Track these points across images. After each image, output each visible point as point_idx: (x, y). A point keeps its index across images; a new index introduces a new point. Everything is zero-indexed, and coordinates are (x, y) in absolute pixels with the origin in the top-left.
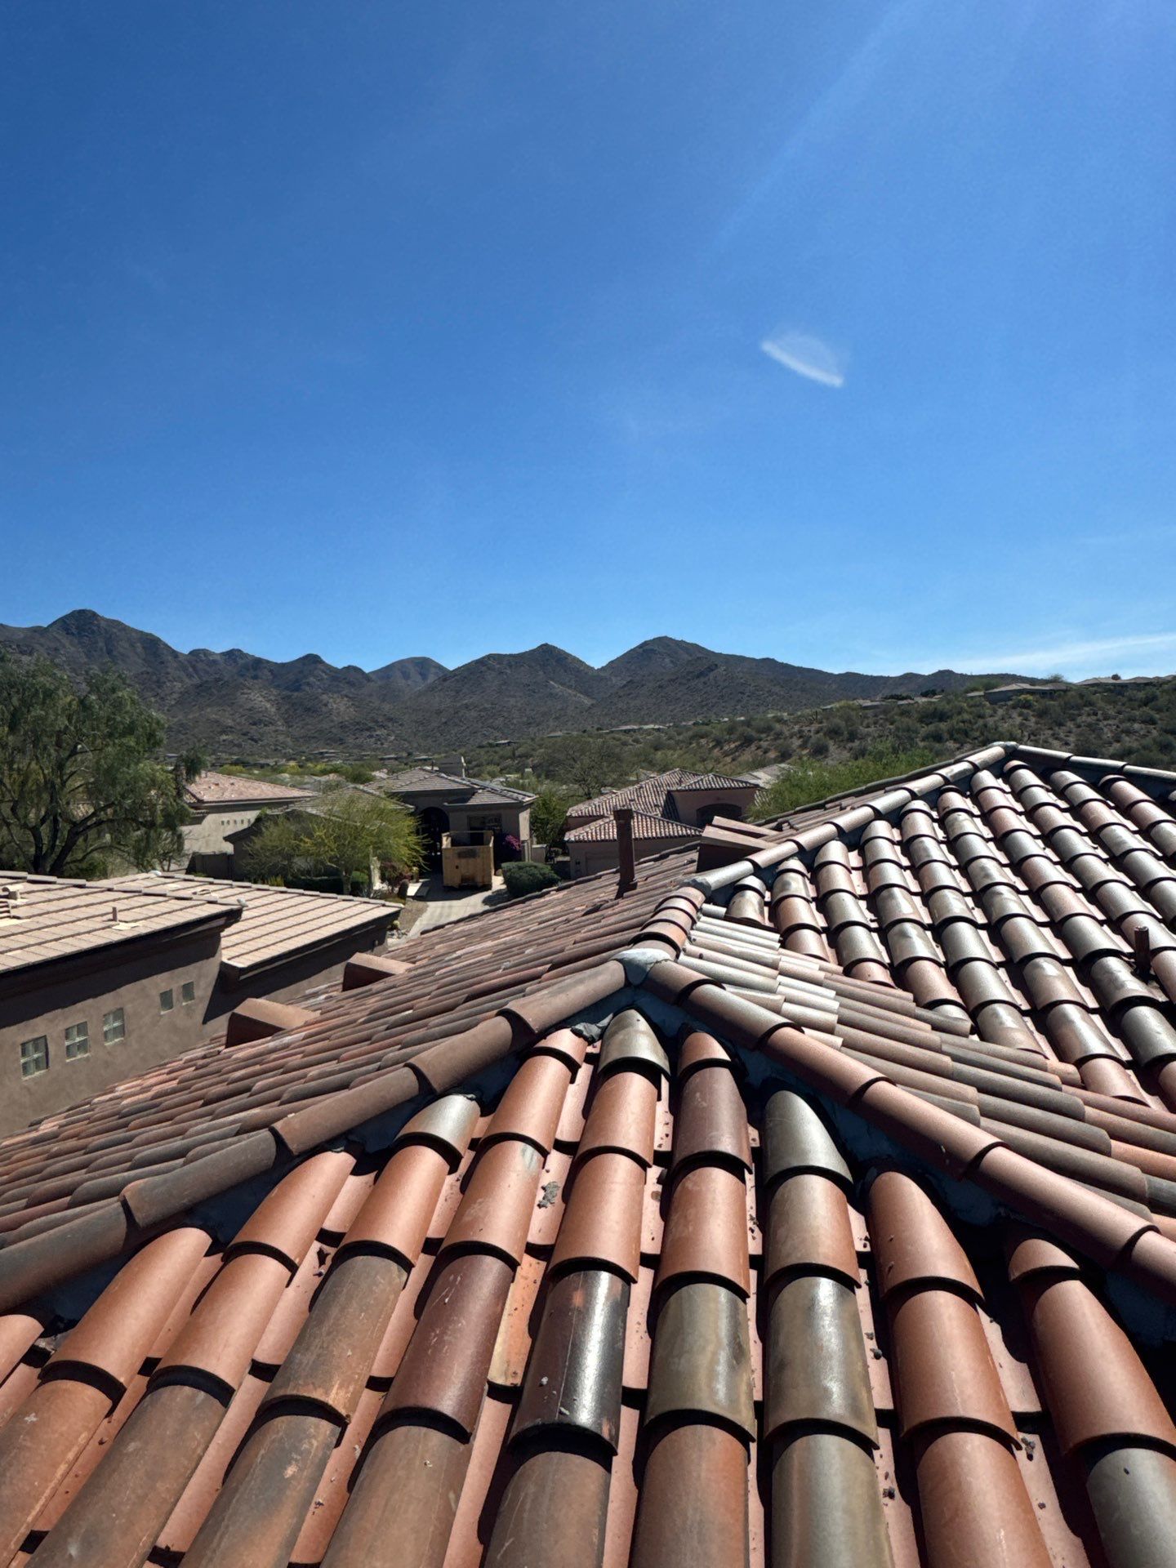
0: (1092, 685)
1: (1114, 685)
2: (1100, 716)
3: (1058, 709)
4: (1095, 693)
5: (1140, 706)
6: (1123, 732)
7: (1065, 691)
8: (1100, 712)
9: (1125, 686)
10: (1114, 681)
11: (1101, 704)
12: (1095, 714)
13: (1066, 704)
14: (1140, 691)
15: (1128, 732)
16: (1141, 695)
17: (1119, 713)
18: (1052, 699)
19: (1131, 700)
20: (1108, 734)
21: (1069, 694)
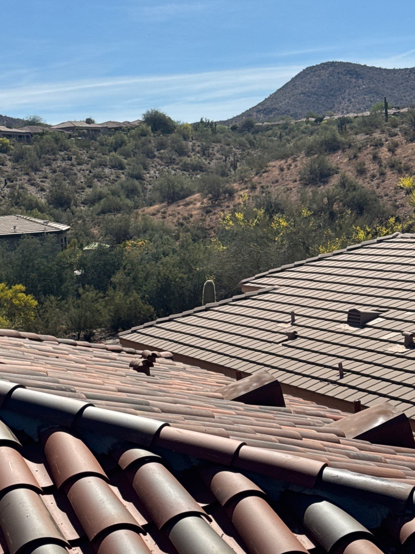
0: (68, 129)
1: (88, 129)
2: (74, 161)
3: (34, 154)
4: (70, 136)
5: (110, 151)
6: (95, 177)
7: (42, 134)
8: (74, 157)
9: (96, 130)
10: (88, 125)
11: (75, 148)
12: (70, 159)
13: (41, 148)
14: (110, 135)
15: (99, 177)
16: (111, 139)
17: (91, 158)
18: (29, 143)
19: (102, 144)
20: (81, 180)
21: (45, 137)
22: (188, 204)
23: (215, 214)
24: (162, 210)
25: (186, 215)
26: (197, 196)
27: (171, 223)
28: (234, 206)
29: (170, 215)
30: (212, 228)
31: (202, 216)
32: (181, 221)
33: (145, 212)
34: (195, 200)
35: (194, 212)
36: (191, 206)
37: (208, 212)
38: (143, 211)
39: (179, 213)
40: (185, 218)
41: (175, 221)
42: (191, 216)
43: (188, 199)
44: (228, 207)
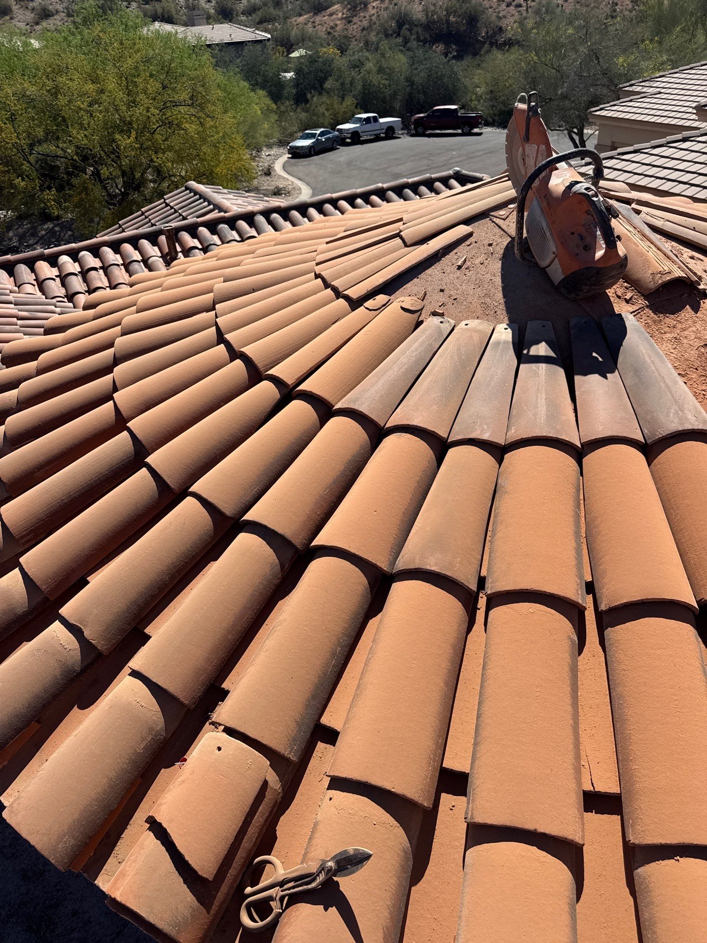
22: (331, 15)
23: (355, 24)
24: (311, 20)
25: (332, 24)
26: (336, 7)
27: (322, 31)
28: (370, 16)
29: (319, 25)
30: (354, 37)
31: (345, 25)
32: (329, 30)
33: (297, 23)
34: (337, 11)
35: (338, 22)
36: (334, 16)
37: (350, 22)
38: (296, 21)
39: (326, 23)
40: (332, 28)
41: (324, 30)
42: (336, 25)
43: (331, 9)
44: (365, 17)
